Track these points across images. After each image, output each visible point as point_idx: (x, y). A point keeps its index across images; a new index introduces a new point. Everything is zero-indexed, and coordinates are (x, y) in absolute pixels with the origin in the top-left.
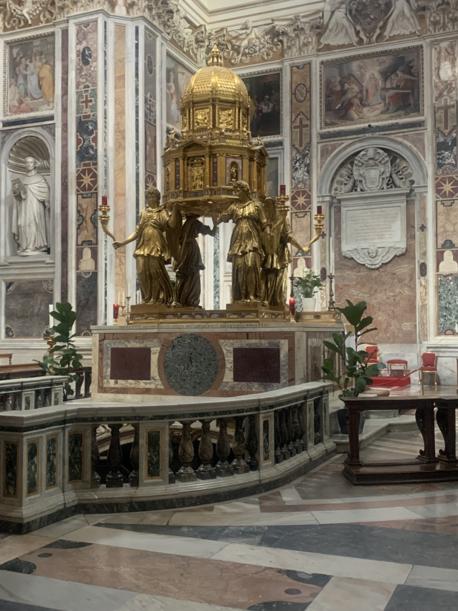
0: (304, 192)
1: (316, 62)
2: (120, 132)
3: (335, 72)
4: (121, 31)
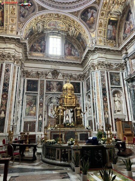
0: (42, 103)
1: (45, 80)
2: (13, 87)
3: (48, 83)
4: (15, 67)
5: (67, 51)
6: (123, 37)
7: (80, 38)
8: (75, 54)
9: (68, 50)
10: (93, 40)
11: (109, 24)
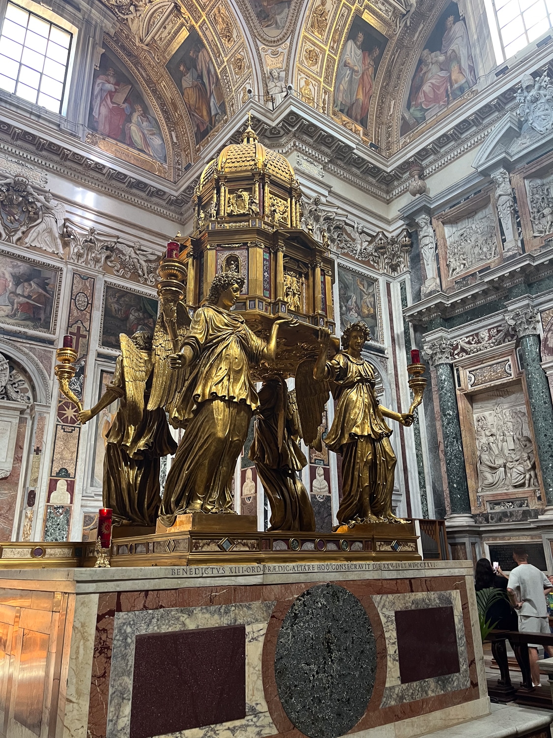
5: (104, 111)
6: (400, 123)
7: (192, 64)
8: (147, 144)
9: (111, 111)
10: (271, 85)
11: (351, 36)
